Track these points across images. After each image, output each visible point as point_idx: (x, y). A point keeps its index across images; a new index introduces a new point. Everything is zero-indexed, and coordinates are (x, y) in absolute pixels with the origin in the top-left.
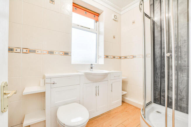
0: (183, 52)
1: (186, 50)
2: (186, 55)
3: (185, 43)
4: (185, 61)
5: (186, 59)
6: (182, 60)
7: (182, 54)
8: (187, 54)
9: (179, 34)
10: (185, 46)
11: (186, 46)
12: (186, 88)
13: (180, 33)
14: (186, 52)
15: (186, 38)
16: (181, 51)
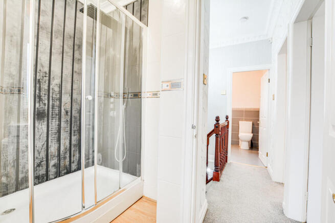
0: (43, 89)
1: (47, 88)
2: (47, 96)
3: (45, 77)
4: (45, 104)
5: (46, 102)
6: (41, 102)
7: (41, 93)
8: (47, 93)
9: (38, 60)
10: (45, 82)
11: (47, 82)
12: (45, 145)
13: (40, 59)
14: (47, 91)
15: (47, 70)
16: (40, 87)
